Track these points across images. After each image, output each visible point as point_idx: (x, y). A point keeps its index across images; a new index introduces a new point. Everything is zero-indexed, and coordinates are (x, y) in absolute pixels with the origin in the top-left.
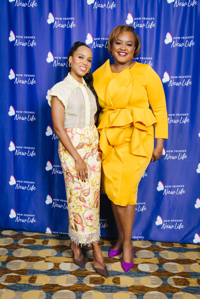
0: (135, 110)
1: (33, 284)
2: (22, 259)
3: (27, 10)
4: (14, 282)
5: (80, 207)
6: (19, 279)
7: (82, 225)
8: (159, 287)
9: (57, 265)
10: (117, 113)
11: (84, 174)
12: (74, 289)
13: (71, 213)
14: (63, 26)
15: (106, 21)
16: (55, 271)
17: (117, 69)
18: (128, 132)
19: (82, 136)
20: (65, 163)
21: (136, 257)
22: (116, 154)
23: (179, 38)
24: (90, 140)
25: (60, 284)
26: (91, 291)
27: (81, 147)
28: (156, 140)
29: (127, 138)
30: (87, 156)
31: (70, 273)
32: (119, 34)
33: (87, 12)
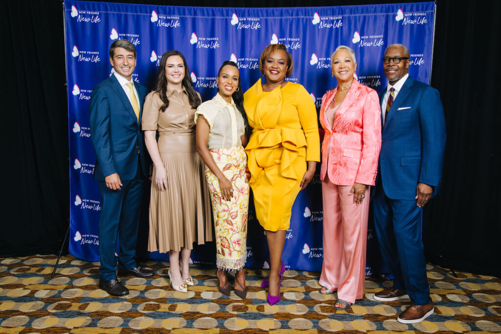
0: (285, 130)
1: (173, 312)
2: (161, 288)
3: (170, 30)
4: (153, 310)
5: (227, 230)
6: (159, 307)
7: (229, 249)
8: (305, 315)
9: (198, 294)
10: (266, 133)
11: (229, 193)
12: (216, 316)
13: (218, 236)
14: (206, 47)
15: (251, 42)
16: (197, 299)
17: (269, 88)
18: (277, 153)
19: (229, 157)
20: (212, 184)
21: (281, 286)
22: (265, 176)
23: (325, 59)
24: (237, 161)
25: (201, 312)
26: (234, 318)
27: (229, 168)
28: (307, 162)
29: (276, 159)
30: (235, 178)
31: (212, 301)
32: (271, 52)
33: (231, 32)
